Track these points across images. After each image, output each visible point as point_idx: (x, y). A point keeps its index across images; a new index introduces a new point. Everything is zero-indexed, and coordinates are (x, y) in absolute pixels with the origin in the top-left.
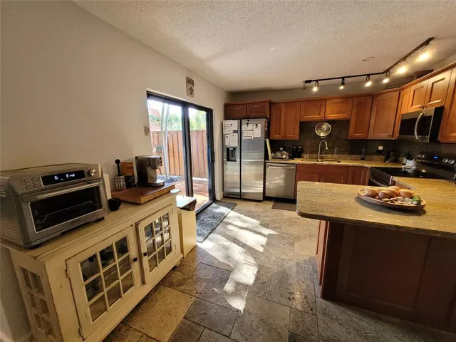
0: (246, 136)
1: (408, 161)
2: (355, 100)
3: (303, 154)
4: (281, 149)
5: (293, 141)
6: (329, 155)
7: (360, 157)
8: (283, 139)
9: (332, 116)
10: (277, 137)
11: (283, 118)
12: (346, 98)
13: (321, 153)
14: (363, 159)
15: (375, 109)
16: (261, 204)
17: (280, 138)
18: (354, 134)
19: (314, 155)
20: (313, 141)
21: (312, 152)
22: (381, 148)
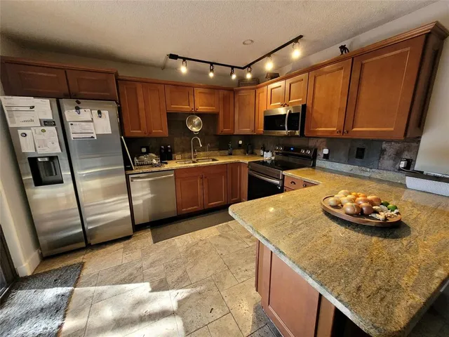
0: (75, 132)
1: (265, 153)
2: (221, 92)
3: (173, 155)
4: (144, 150)
5: (159, 139)
6: (201, 153)
7: (227, 152)
8: (146, 135)
9: (201, 109)
10: (136, 133)
11: (141, 105)
12: (212, 89)
13: (194, 152)
14: (230, 154)
15: (237, 105)
16: (132, 242)
17: (142, 135)
18: (223, 129)
19: (187, 155)
20: (183, 138)
21: (183, 151)
22: (240, 142)
